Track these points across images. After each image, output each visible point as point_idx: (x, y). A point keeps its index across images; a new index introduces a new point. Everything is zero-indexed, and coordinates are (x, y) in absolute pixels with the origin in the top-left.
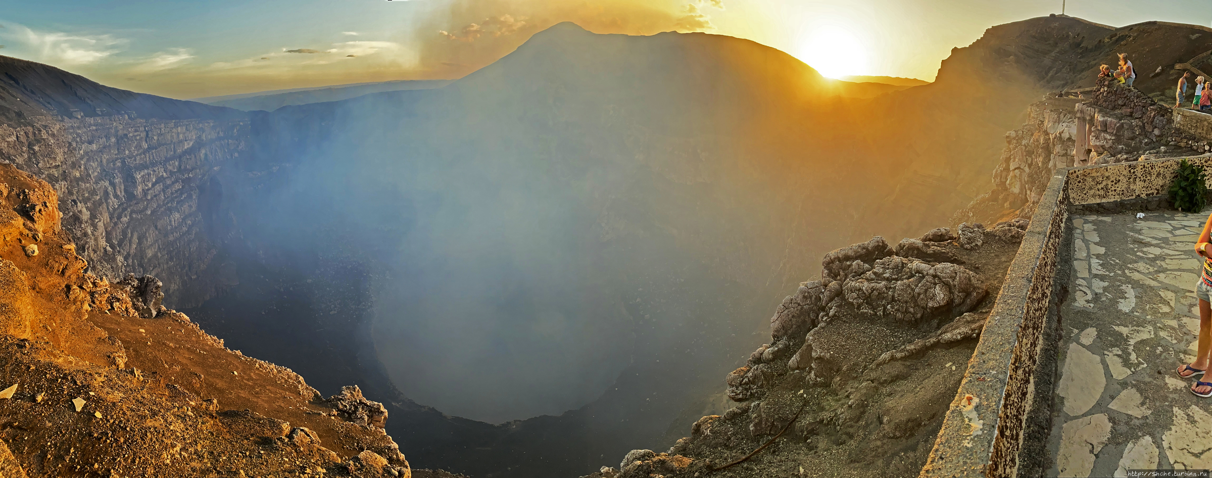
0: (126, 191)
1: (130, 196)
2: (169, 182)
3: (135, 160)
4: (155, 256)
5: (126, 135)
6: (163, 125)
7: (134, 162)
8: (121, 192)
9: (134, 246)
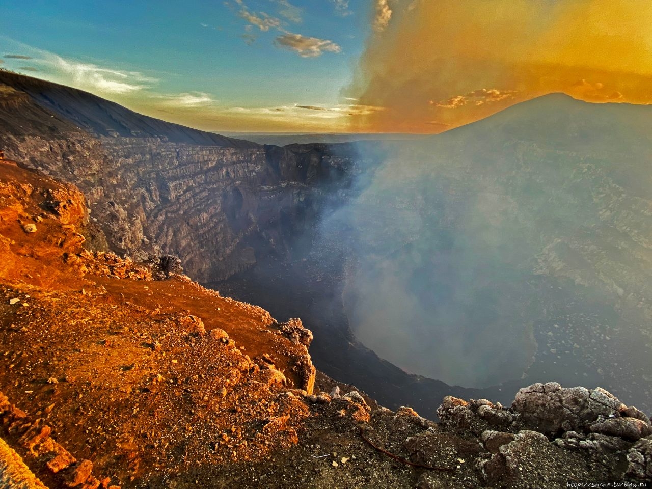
0: (160, 196)
1: (165, 200)
2: (197, 191)
3: (168, 173)
4: (189, 245)
5: (159, 154)
6: (190, 149)
7: (167, 175)
8: (156, 197)
9: (170, 238)
